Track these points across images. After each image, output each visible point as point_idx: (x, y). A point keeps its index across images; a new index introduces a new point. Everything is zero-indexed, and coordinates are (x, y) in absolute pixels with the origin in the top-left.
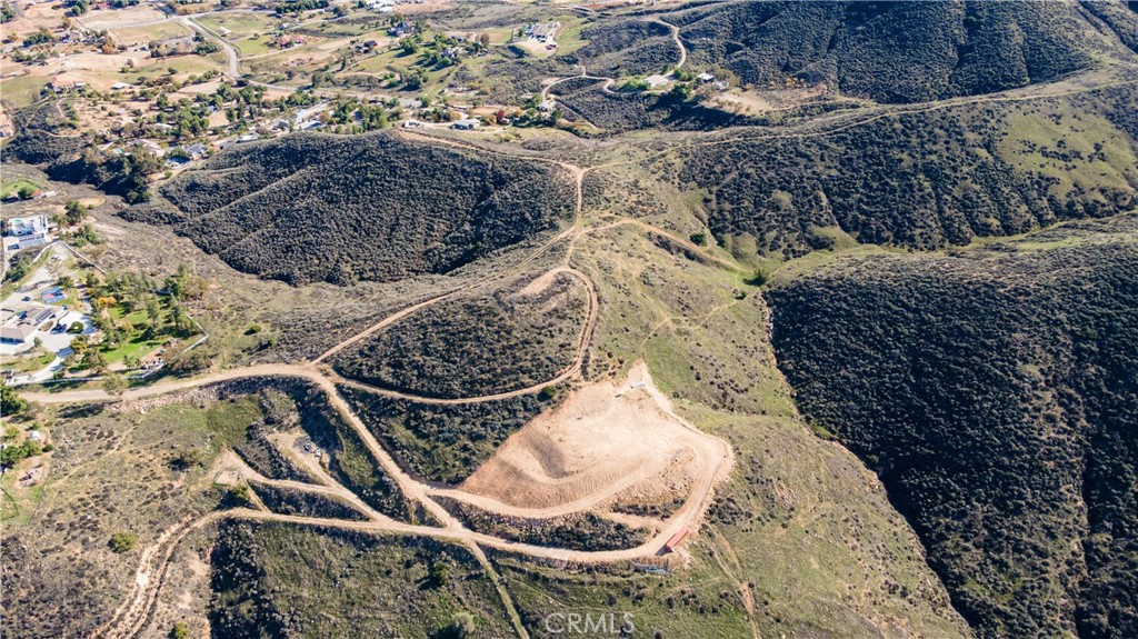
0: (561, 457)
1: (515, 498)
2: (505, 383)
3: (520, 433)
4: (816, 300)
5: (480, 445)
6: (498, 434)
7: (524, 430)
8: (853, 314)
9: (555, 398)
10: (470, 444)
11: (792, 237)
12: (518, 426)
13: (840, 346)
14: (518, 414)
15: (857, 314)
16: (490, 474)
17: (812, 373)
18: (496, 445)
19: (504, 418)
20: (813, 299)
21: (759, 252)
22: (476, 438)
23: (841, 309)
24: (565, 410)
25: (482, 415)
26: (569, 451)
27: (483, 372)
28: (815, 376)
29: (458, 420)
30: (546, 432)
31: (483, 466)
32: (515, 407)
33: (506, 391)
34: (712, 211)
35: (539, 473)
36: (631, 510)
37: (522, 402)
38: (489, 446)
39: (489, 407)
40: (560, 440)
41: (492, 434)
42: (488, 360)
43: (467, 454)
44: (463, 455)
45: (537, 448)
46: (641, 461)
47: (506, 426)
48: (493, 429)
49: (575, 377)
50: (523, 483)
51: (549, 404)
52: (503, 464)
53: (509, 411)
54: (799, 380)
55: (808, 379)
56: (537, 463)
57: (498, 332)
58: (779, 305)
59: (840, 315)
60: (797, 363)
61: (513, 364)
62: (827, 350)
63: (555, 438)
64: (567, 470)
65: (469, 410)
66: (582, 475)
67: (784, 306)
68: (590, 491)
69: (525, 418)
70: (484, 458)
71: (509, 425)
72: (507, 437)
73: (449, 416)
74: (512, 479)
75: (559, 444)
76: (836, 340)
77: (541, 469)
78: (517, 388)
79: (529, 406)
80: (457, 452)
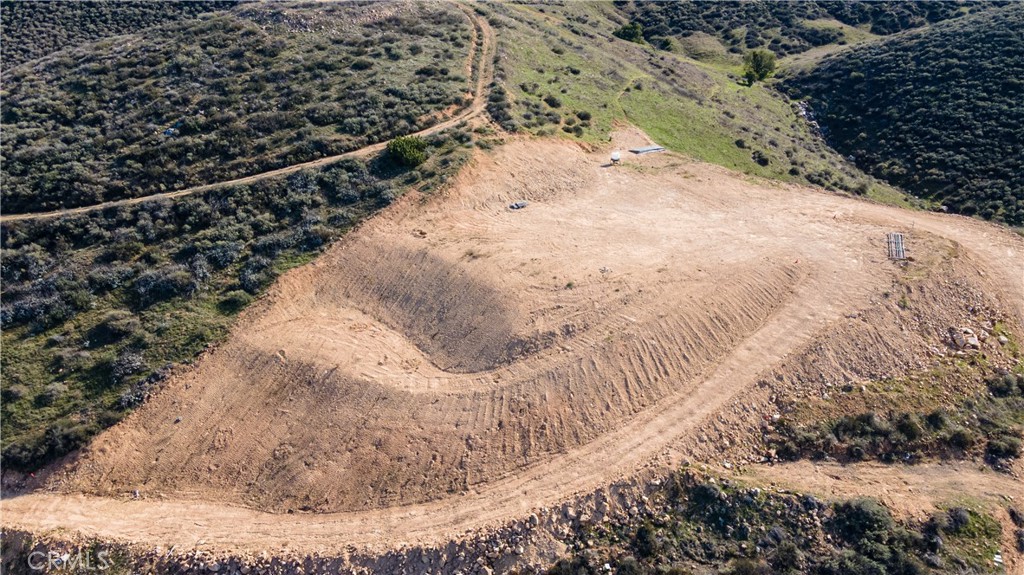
0: (485, 299)
1: (312, 477)
2: (261, 149)
3: (320, 262)
4: (889, 69)
5: (165, 315)
6: (240, 273)
7: (335, 253)
8: (981, 69)
9: (428, 165)
10: (123, 317)
11: (775, 33)
12: (312, 244)
13: (989, 117)
14: (309, 214)
15: (991, 66)
16: (203, 405)
17: (954, 167)
18: (230, 307)
19: (258, 230)
20: (882, 70)
21: (733, 51)
22: (144, 296)
23: (949, 67)
24: (466, 190)
25: (179, 233)
26: (516, 277)
27: (186, 130)
28: (966, 172)
29: (86, 254)
30: (415, 244)
31: (175, 383)
32: (296, 197)
33: (267, 167)
34: (633, 13)
35: (408, 366)
36: (849, 441)
37: (320, 182)
38: (202, 313)
39: (205, 208)
40: (472, 255)
41: (219, 279)
42: (204, 106)
43: (108, 353)
44: (89, 358)
45: (385, 294)
46: (790, 273)
47: (269, 250)
48: (217, 264)
49: (477, 124)
50: (347, 412)
51: (412, 181)
52: (256, 363)
53: (279, 212)
54: (938, 184)
55: (954, 179)
56: (396, 340)
57: (238, 55)
58: (817, 93)
59: (955, 76)
60: (911, 161)
61: (285, 107)
62: (963, 128)
63: (451, 253)
64: (524, 332)
65: (132, 223)
66: (592, 339)
67: (828, 91)
68: (642, 396)
69: (332, 221)
70: (177, 353)
71: (279, 245)
72: (273, 277)
73: (51, 248)
74: (297, 410)
75: (470, 267)
76: (974, 109)
77: (412, 353)
78: (300, 156)
79: (345, 189)
80: (66, 353)
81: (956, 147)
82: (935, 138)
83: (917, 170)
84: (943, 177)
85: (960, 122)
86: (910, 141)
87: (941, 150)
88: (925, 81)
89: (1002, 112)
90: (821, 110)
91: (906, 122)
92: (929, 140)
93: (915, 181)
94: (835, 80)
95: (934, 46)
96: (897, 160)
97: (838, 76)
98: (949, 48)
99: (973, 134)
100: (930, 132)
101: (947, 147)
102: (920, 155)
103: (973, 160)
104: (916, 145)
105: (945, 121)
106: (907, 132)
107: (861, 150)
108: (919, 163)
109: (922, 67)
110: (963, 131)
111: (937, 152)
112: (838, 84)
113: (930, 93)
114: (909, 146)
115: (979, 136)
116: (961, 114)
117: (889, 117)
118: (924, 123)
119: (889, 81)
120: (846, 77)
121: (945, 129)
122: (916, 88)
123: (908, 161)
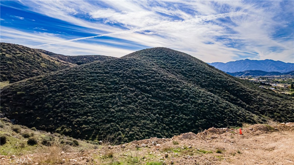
8: (74, 85)
13: (89, 100)
15: (77, 84)
17: (91, 122)
28: (97, 123)
54: (89, 131)
55: (94, 127)
76: (82, 99)
81: (85, 114)
82: (75, 112)
83: (76, 128)
84: (90, 128)
85: (80, 105)
86: (64, 116)
87: (80, 117)
88: (55, 92)
89: (93, 98)
90: (7, 112)
91: (58, 108)
92: (73, 113)
93: (78, 133)
94: (8, 96)
95: (51, 79)
96: (63, 126)
97: (10, 95)
98: (57, 79)
99: (88, 108)
100: (71, 111)
101: (83, 115)
102: (73, 121)
103: (96, 118)
104: (69, 117)
105: (75, 105)
106: (61, 112)
107: (42, 125)
108: (75, 124)
109: (51, 87)
110: (84, 107)
111: (79, 118)
112: (11, 98)
113: (60, 95)
114: (65, 118)
115: (90, 108)
116: (78, 101)
117: (48, 107)
118: (66, 107)
119: (38, 94)
120: (15, 95)
121: (77, 108)
122: (53, 94)
123: (69, 125)
